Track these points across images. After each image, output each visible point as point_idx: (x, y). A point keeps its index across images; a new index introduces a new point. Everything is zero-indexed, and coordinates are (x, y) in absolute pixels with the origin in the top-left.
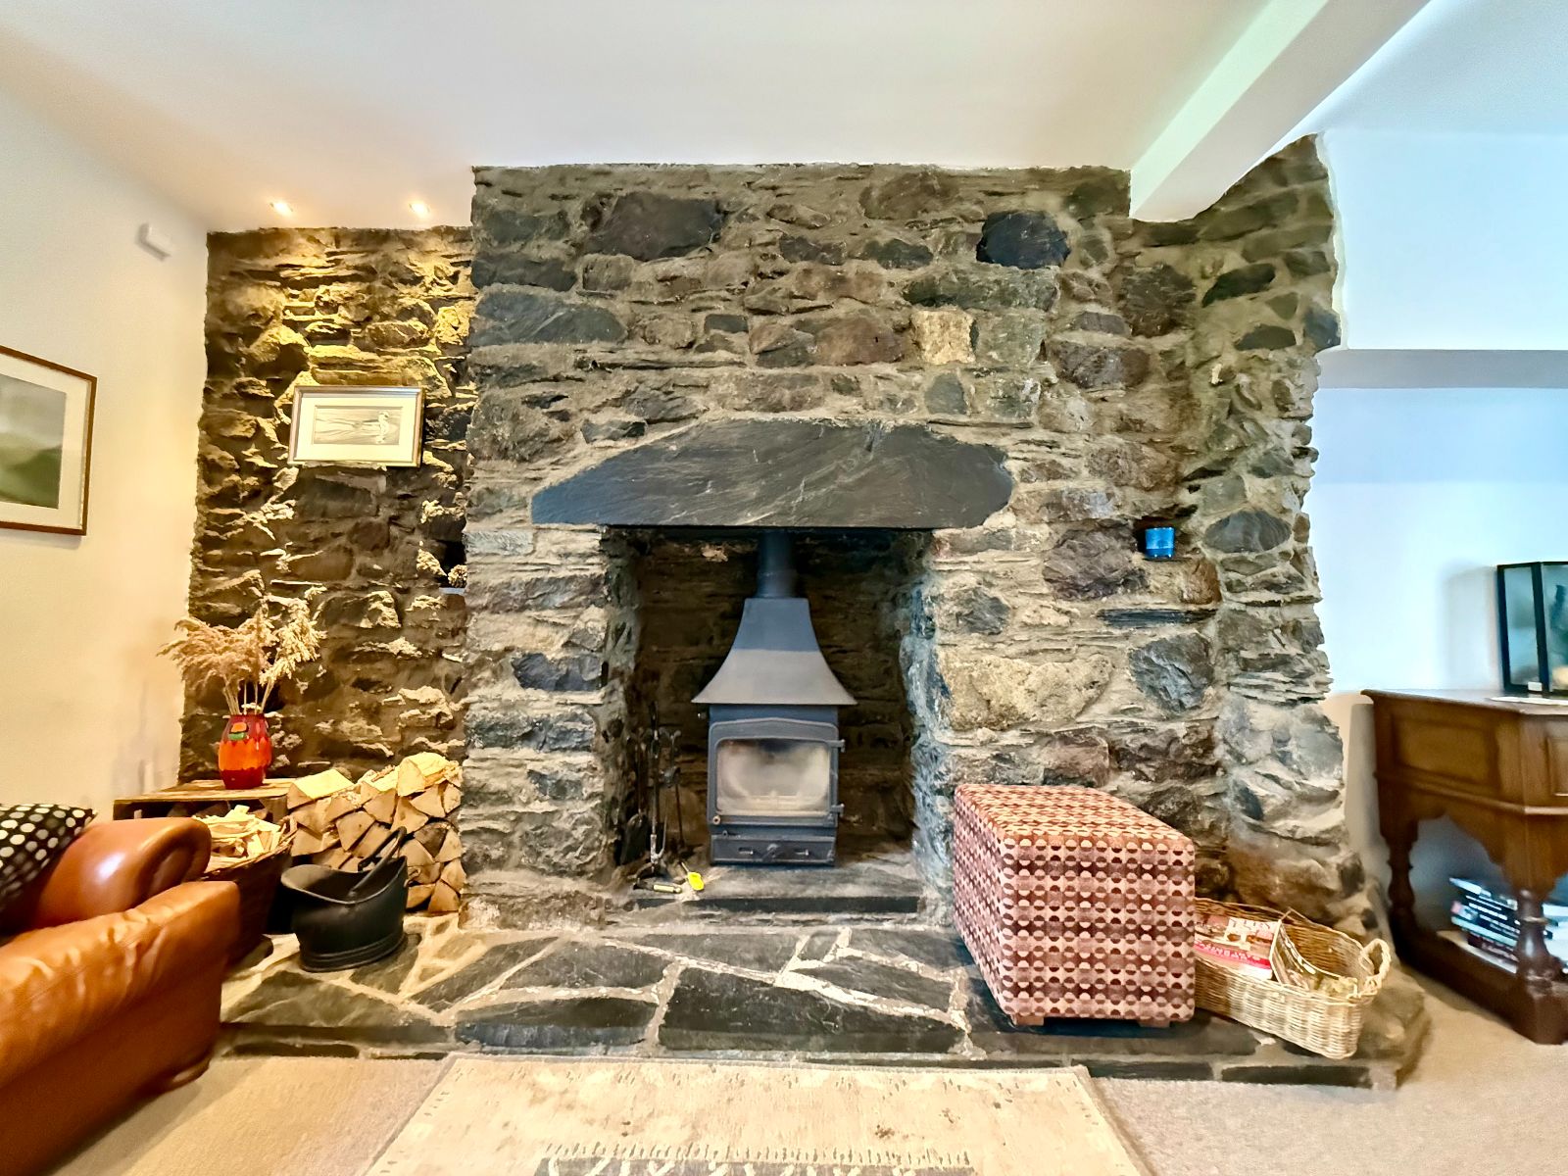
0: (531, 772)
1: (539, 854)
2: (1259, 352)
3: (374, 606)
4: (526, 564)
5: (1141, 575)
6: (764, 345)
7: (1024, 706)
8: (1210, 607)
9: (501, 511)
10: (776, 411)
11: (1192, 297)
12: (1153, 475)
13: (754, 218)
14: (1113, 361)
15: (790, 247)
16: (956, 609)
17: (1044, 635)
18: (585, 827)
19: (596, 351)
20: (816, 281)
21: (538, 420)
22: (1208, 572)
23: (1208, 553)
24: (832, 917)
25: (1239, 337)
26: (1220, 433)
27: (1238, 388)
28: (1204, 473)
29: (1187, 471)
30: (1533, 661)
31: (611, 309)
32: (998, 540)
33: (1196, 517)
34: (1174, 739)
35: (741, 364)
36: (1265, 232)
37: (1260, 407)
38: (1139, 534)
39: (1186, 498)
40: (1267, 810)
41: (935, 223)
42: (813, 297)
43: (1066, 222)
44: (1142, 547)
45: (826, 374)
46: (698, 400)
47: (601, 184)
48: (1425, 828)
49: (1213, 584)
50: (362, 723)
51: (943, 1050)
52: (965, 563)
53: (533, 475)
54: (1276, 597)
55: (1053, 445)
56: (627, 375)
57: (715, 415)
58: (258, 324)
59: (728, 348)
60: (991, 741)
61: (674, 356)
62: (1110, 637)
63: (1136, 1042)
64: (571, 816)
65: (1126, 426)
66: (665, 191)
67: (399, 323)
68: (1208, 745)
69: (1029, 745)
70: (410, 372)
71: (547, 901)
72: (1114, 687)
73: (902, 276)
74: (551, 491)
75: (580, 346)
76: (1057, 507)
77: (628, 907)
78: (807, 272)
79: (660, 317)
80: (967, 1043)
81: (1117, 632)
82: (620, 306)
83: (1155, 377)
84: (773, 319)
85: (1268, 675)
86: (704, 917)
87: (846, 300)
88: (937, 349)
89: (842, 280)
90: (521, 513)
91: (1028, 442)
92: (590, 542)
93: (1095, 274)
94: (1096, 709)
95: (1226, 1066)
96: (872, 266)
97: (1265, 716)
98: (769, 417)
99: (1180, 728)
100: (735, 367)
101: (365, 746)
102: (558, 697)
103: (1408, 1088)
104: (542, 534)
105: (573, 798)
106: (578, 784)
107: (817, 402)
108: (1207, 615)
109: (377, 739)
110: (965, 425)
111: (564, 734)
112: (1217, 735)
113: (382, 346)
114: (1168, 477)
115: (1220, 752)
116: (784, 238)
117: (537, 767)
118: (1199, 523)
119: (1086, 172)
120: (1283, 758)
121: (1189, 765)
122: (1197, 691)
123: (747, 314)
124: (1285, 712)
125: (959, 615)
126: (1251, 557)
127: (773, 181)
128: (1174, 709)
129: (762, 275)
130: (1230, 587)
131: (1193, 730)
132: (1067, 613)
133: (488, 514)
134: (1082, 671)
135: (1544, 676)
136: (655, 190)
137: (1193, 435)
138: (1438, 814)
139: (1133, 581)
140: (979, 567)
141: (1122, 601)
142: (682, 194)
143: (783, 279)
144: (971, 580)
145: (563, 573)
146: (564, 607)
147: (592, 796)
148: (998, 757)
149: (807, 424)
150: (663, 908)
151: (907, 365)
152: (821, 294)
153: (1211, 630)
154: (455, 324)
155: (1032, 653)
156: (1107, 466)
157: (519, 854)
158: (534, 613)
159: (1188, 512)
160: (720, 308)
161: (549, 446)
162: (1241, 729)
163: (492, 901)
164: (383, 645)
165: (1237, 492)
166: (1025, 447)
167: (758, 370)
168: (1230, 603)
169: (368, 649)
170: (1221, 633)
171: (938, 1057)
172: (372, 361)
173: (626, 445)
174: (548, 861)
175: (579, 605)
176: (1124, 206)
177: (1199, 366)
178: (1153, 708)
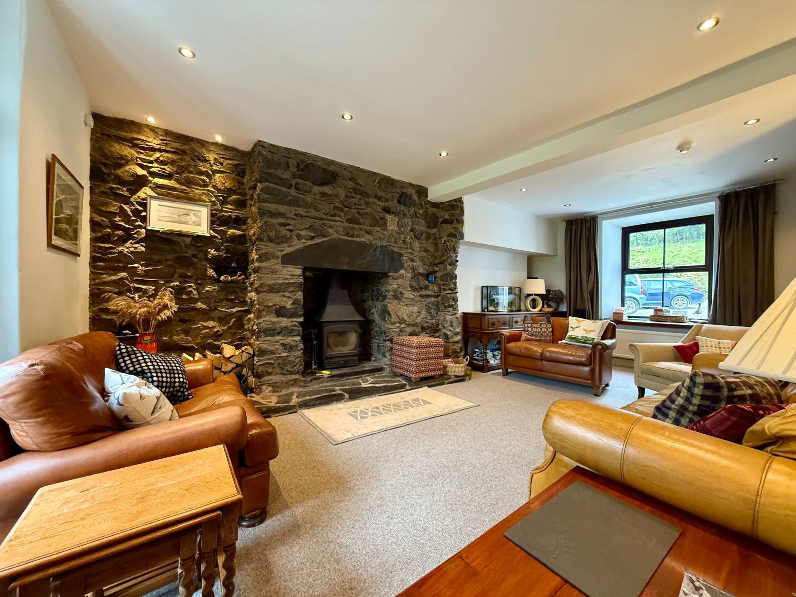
0: (282, 343)
1: (284, 369)
2: (451, 238)
3: (189, 290)
4: (280, 278)
5: (428, 286)
6: (349, 217)
7: (406, 318)
8: (439, 294)
9: (270, 260)
10: (352, 237)
11: (438, 221)
12: (431, 263)
13: (346, 180)
14: (424, 234)
15: (355, 191)
16: (393, 294)
17: (410, 300)
18: (299, 359)
19: (301, 211)
20: (362, 202)
21: (283, 231)
22: (439, 286)
23: (440, 282)
24: (364, 375)
25: (448, 234)
26: (444, 255)
27: (447, 245)
28: (440, 263)
29: (436, 262)
30: (486, 306)
31: (306, 199)
32: (402, 276)
33: (438, 273)
34: (433, 324)
35: (343, 222)
36: (453, 212)
37: (450, 250)
38: (427, 276)
39: (436, 269)
40: (449, 337)
41: (390, 192)
42: (361, 206)
43: (416, 198)
44: (428, 280)
45: (364, 228)
46: (330, 230)
47: (302, 157)
48: (471, 340)
49: (440, 288)
50: (183, 336)
51: (404, 388)
52: (395, 282)
53: (282, 249)
54: (451, 292)
55: (412, 254)
56: (310, 220)
57: (335, 236)
58: (122, 162)
59: (339, 216)
60: (399, 327)
61: (323, 216)
62: (422, 301)
63: (434, 380)
64: (294, 356)
65: (426, 250)
66: (321, 165)
67: (197, 176)
68: (438, 325)
69: (406, 327)
70: (203, 197)
71: (288, 382)
72: (422, 313)
73: (383, 204)
74: (287, 254)
75: (297, 209)
76: (413, 269)
77: (311, 381)
78: (360, 199)
79: (320, 204)
80: (408, 386)
81: (423, 300)
82: (309, 198)
83: (431, 239)
84: (350, 210)
85: (449, 309)
86: (332, 380)
87: (369, 208)
88: (390, 226)
89: (369, 203)
90: (277, 261)
91: (407, 252)
92: (299, 272)
93: (421, 212)
94: (419, 318)
95: (447, 382)
96: (376, 200)
97: (448, 318)
98: (350, 239)
99: (434, 321)
100: (341, 223)
101: (185, 345)
102: (290, 320)
103: (470, 380)
104: (284, 268)
105: (295, 351)
106: (297, 346)
107: (362, 236)
108: (439, 295)
109: (190, 342)
110: (396, 247)
111: (293, 331)
112: (440, 323)
113: (189, 184)
114: (433, 263)
115: (440, 326)
116: (354, 188)
117: (283, 342)
118: (439, 275)
119: (420, 186)
120: (452, 326)
121: (435, 330)
122: (437, 313)
123: (344, 207)
124: (452, 316)
125: (393, 295)
126: (448, 283)
127: (352, 170)
128: (433, 317)
129: (348, 197)
130: (443, 290)
131: (436, 322)
132: (414, 295)
133: (265, 260)
134: (416, 309)
135: (487, 308)
136: (318, 164)
137: (438, 254)
138: (473, 336)
139: (426, 288)
140: (398, 283)
141: (424, 292)
142: (325, 167)
143: (353, 199)
144: (396, 286)
145: (292, 281)
146: (292, 292)
147: (301, 350)
148: (400, 331)
149: (360, 242)
150: (321, 380)
151: (383, 228)
152: (363, 205)
153: (440, 299)
154: (224, 182)
155: (407, 305)
156: (422, 260)
157: (278, 370)
158: (282, 294)
159: (436, 272)
160: (337, 204)
161: (286, 240)
162: (444, 321)
163: (270, 385)
164: (193, 305)
165: (445, 269)
166: (407, 253)
167: (347, 224)
168: (443, 293)
169: (186, 307)
170: (442, 300)
171: (403, 390)
172: (185, 190)
173: (309, 242)
174: (287, 370)
175: (296, 291)
176: (427, 197)
177: (439, 238)
178: (429, 317)
